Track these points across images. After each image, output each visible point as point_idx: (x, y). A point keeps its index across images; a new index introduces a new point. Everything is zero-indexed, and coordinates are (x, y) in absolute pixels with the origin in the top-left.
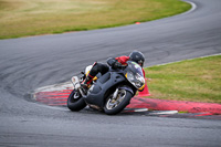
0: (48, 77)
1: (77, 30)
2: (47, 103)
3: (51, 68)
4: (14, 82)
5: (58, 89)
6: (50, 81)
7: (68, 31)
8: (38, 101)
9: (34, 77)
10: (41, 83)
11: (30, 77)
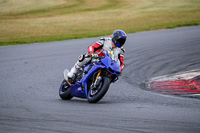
0: (161, 68)
1: (188, 25)
2: (160, 92)
3: (164, 60)
4: (131, 72)
5: (170, 79)
6: (163, 71)
7: (180, 26)
8: (152, 89)
9: (149, 68)
10: (155, 73)
11: (145, 68)
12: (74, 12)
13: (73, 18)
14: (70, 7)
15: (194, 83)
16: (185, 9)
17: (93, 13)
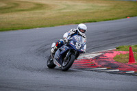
12: (12, 12)
13: (11, 16)
14: (9, 8)
15: (94, 61)
16: (88, 11)
17: (25, 12)
